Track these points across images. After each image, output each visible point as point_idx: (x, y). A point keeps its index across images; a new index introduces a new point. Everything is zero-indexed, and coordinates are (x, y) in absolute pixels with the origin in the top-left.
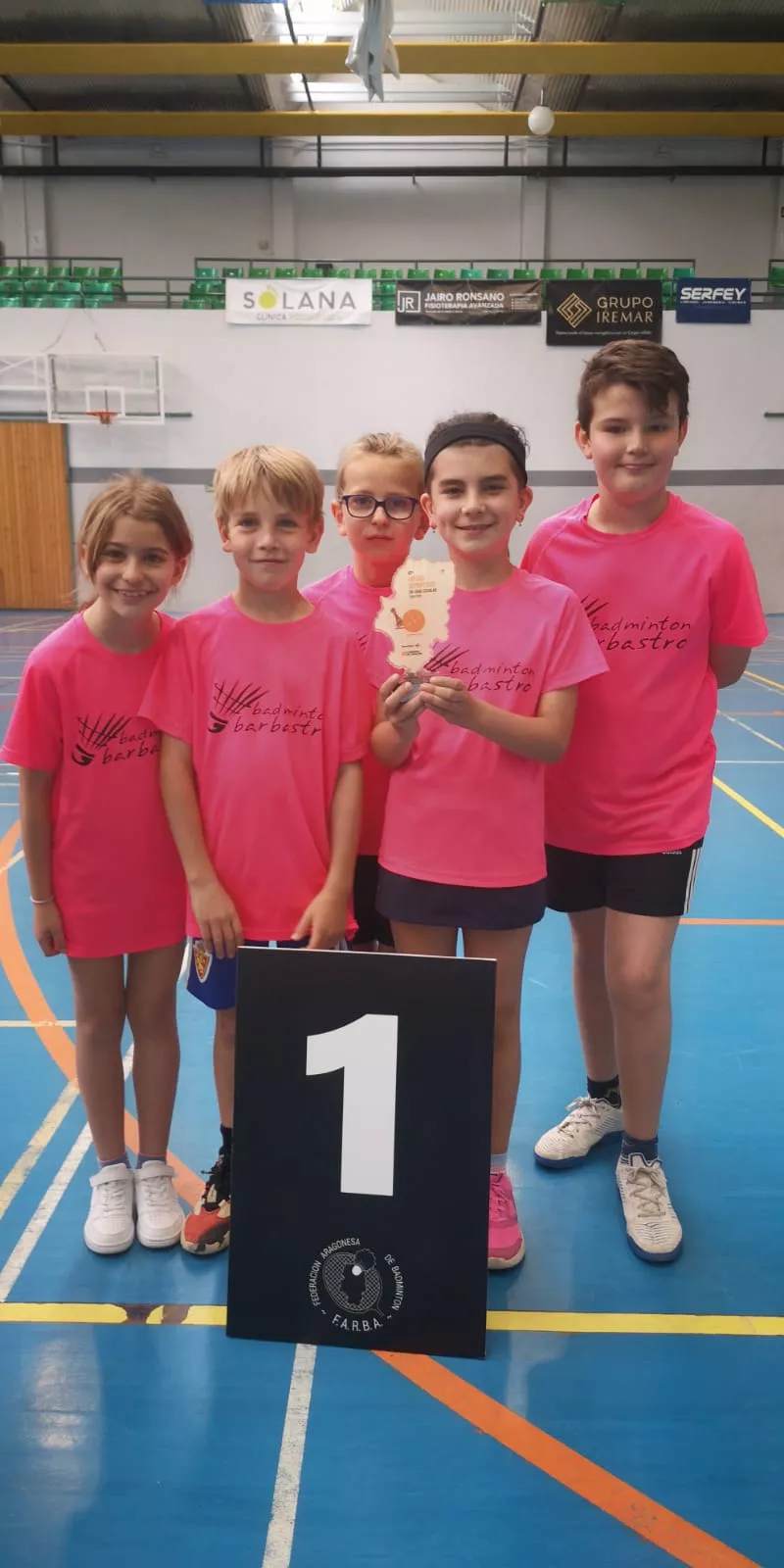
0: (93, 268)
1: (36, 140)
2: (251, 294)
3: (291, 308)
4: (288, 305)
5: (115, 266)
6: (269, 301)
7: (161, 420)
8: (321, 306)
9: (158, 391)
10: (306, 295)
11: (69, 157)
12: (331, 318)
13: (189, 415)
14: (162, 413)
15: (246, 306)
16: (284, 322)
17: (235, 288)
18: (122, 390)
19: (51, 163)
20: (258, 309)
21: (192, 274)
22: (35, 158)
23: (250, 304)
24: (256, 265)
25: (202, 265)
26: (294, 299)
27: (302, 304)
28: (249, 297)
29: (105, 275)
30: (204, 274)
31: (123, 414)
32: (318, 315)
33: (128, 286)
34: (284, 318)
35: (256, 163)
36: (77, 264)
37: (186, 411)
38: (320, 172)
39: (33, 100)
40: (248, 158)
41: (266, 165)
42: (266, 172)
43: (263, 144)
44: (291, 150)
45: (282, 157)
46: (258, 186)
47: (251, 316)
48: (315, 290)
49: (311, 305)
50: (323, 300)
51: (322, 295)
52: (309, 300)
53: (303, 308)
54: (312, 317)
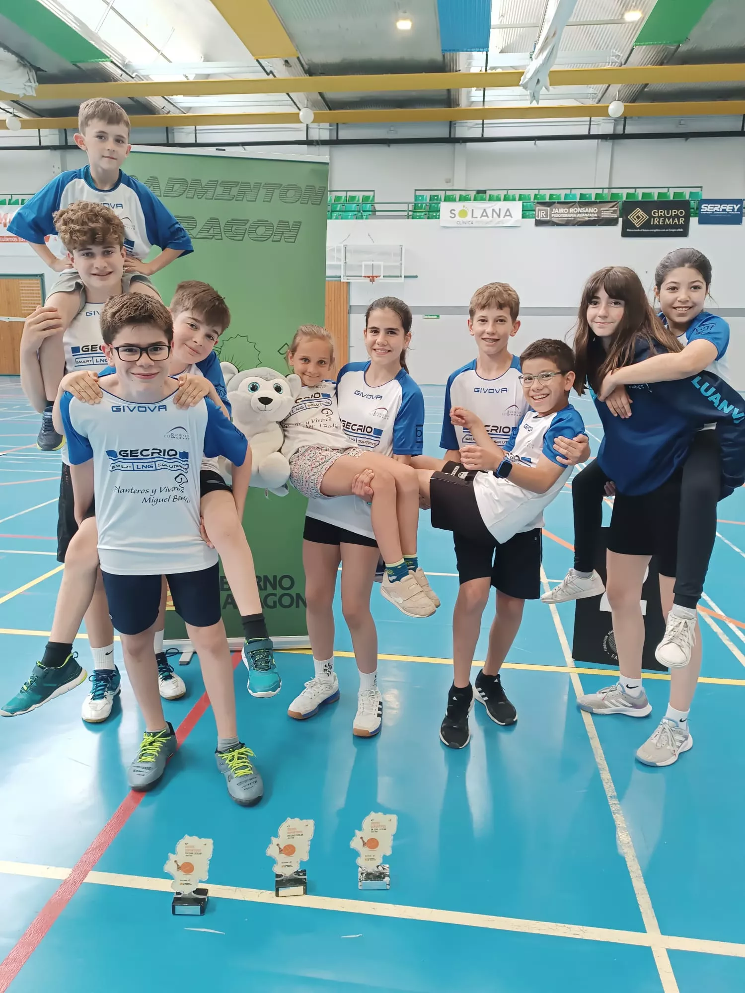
0: (360, 195)
1: (327, 125)
2: (454, 210)
3: (476, 218)
4: (474, 216)
5: (371, 194)
6: (463, 213)
7: (402, 280)
8: (493, 217)
9: (401, 264)
10: (485, 210)
11: (344, 134)
12: (498, 223)
13: (416, 277)
14: (403, 276)
15: (451, 217)
16: (471, 225)
17: (445, 207)
18: (382, 263)
19: (335, 138)
20: (457, 218)
21: (413, 201)
22: (325, 135)
23: (453, 216)
24: (448, 193)
25: (418, 193)
26: (478, 213)
27: (482, 216)
28: (453, 212)
29: (366, 199)
30: (420, 198)
31: (382, 277)
32: (491, 221)
33: (378, 207)
34: (472, 223)
35: (447, 136)
36: (349, 194)
37: (415, 275)
38: (482, 140)
39: (332, 105)
40: (443, 133)
41: (452, 136)
42: (452, 140)
43: (451, 125)
44: (467, 128)
45: (462, 131)
46: (446, 148)
47: (452, 223)
48: (489, 207)
49: (487, 216)
50: (494, 213)
51: (493, 210)
52: (486, 213)
53: (483, 218)
54: (487, 223)
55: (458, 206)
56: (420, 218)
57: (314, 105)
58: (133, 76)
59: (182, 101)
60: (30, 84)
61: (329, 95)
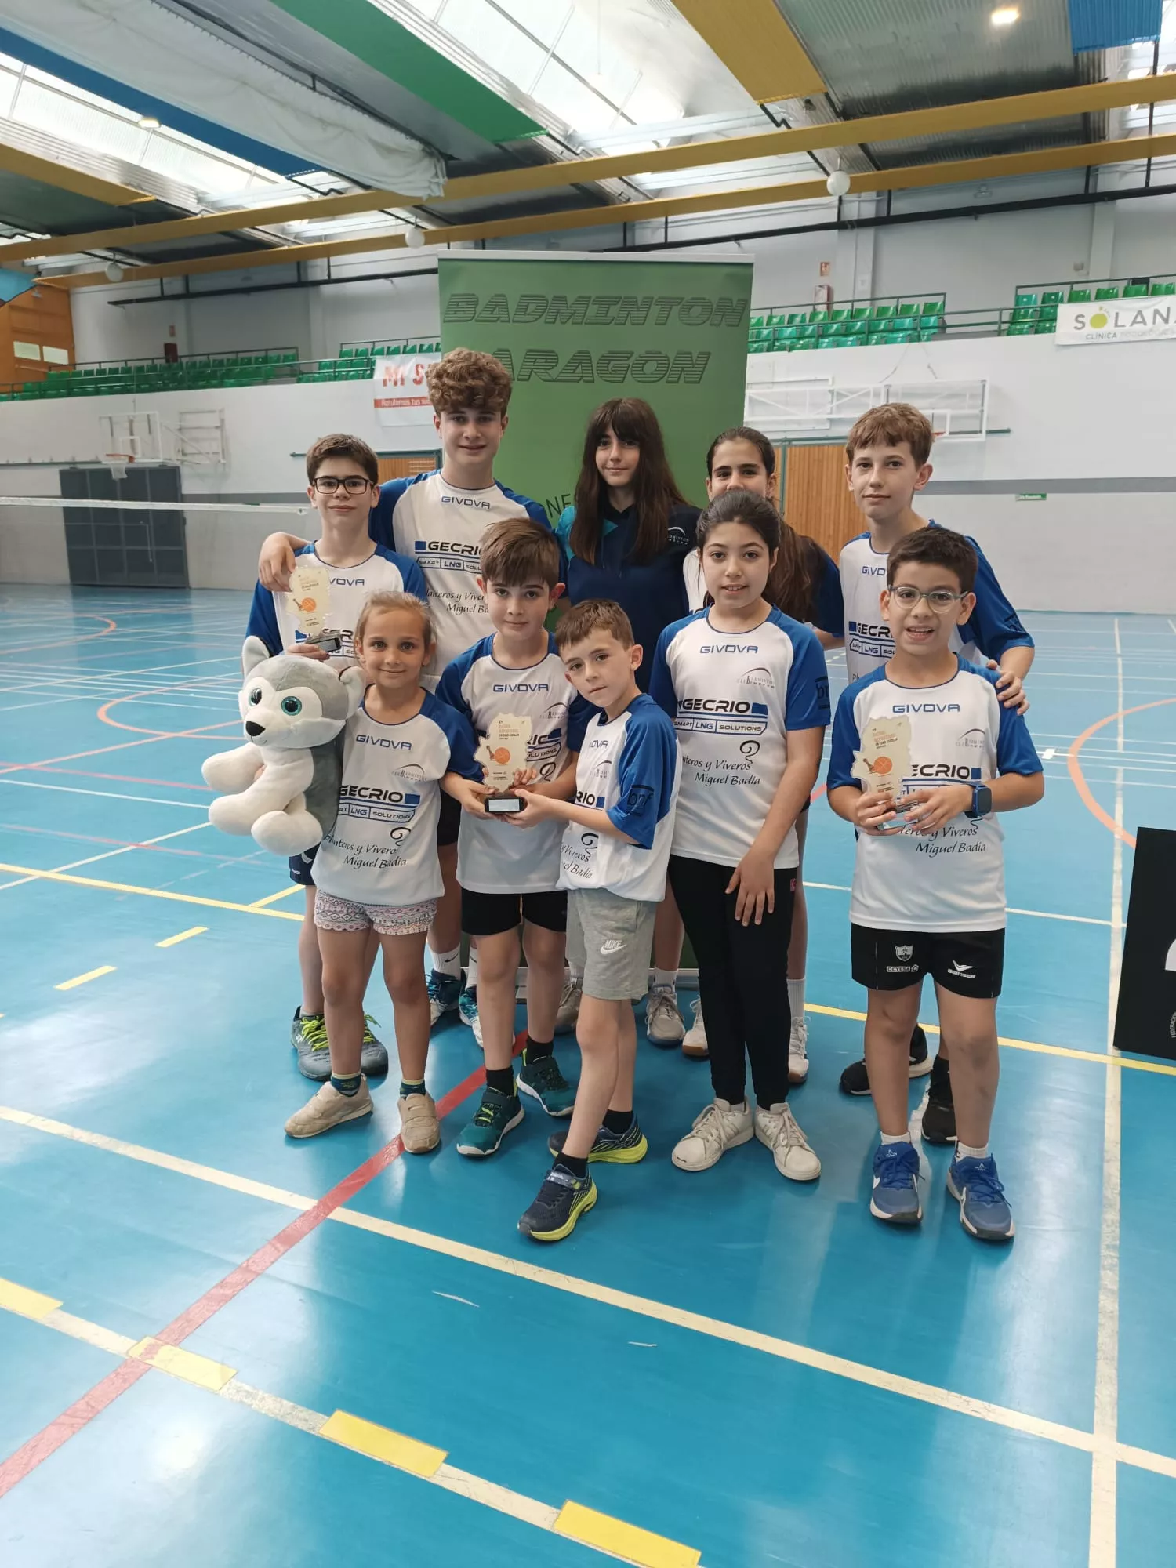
0: (919, 304)
1: (873, 195)
2: (1083, 316)
3: (1123, 326)
4: (1119, 324)
5: (939, 300)
6: (1099, 320)
7: (982, 437)
8: (1154, 322)
9: (982, 411)
10: (1140, 313)
11: (900, 207)
12: (1164, 332)
13: (1008, 431)
14: (984, 431)
15: (1076, 328)
16: (1115, 340)
17: (1066, 312)
18: (948, 412)
19: (884, 214)
20: (1089, 329)
21: (1012, 304)
22: (869, 211)
23: (1080, 325)
24: (1076, 287)
25: (1021, 292)
26: (1126, 318)
27: (1134, 322)
28: (1080, 319)
29: (929, 308)
30: (1025, 300)
31: (947, 434)
32: (1151, 330)
33: (949, 320)
34: (1115, 335)
35: (1081, 191)
36: (903, 302)
37: (1005, 428)
38: (1148, 191)
39: (879, 161)
40: (1073, 185)
41: (1091, 191)
42: (1091, 198)
43: (1090, 172)
44: (1118, 174)
45: (1108, 182)
46: (1079, 212)
47: (1080, 337)
48: (1147, 308)
49: (1144, 322)
50: (1158, 317)
51: (1156, 312)
52: (1142, 317)
53: (1136, 325)
54: (1144, 333)
55: (1090, 309)
56: (1021, 332)
57: (850, 165)
58: (578, 152)
59: (649, 180)
60: (436, 180)
61: (879, 146)
